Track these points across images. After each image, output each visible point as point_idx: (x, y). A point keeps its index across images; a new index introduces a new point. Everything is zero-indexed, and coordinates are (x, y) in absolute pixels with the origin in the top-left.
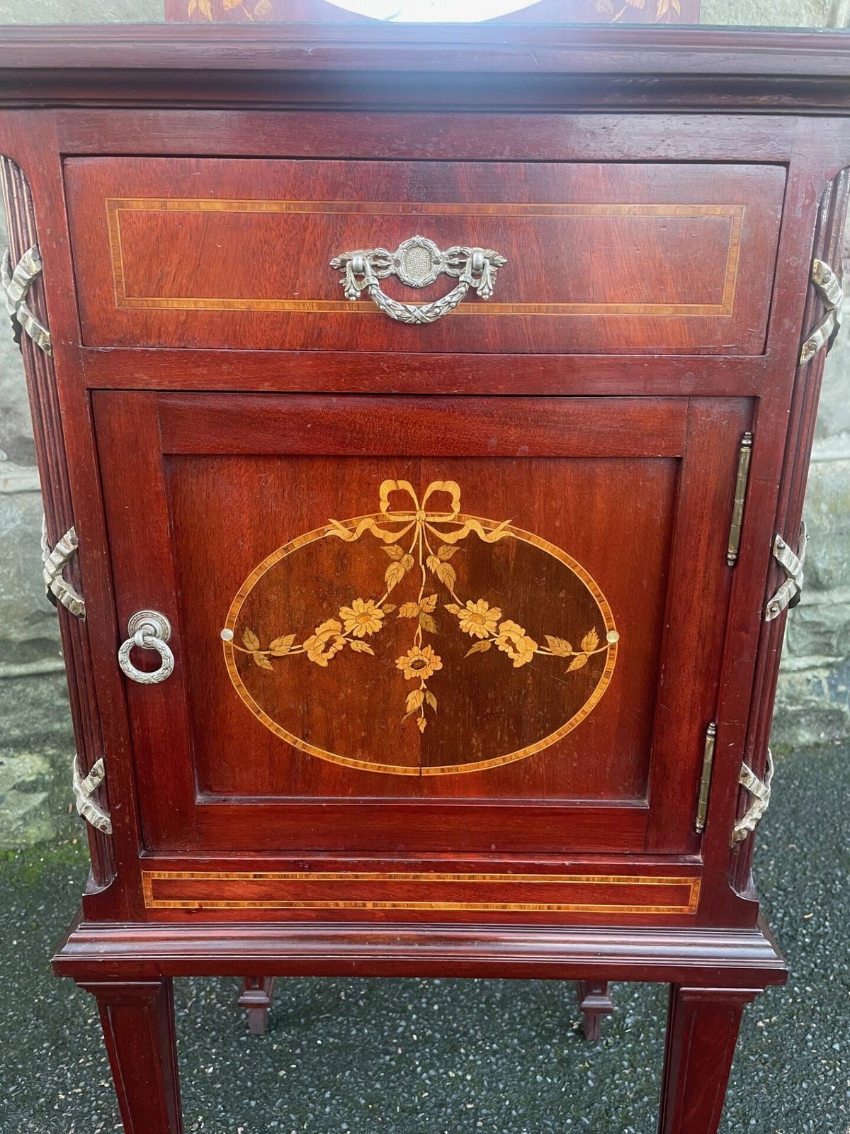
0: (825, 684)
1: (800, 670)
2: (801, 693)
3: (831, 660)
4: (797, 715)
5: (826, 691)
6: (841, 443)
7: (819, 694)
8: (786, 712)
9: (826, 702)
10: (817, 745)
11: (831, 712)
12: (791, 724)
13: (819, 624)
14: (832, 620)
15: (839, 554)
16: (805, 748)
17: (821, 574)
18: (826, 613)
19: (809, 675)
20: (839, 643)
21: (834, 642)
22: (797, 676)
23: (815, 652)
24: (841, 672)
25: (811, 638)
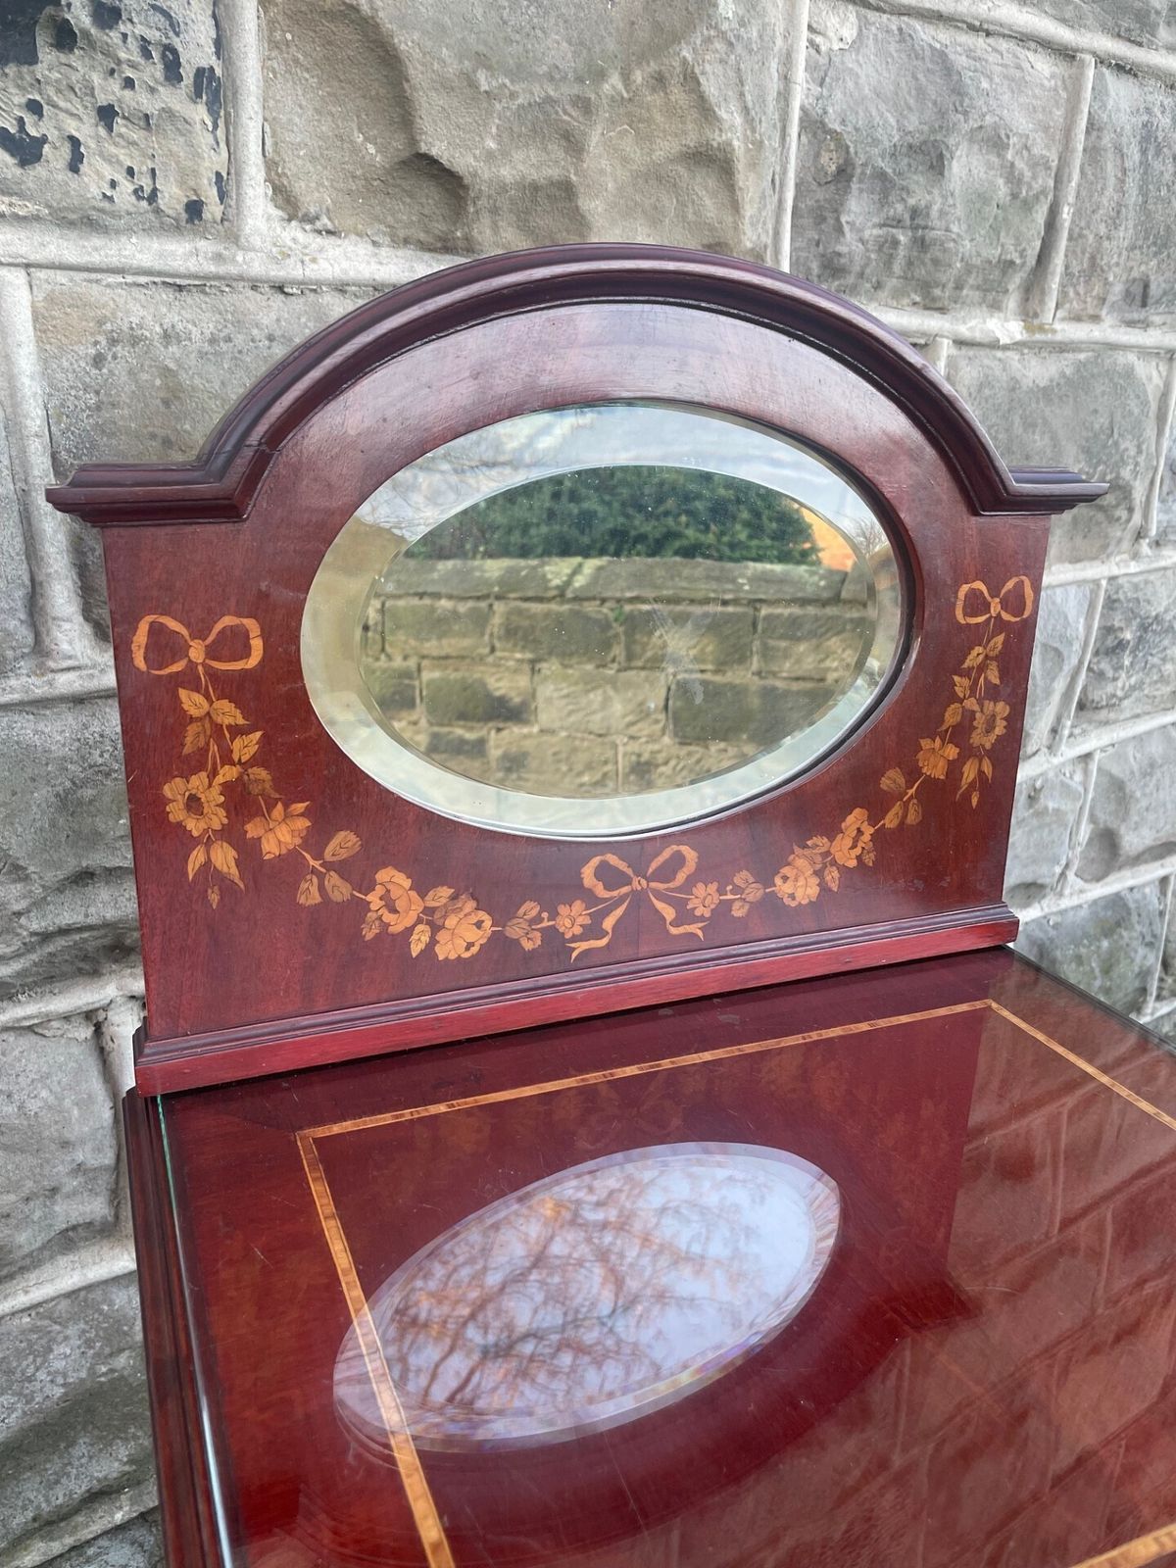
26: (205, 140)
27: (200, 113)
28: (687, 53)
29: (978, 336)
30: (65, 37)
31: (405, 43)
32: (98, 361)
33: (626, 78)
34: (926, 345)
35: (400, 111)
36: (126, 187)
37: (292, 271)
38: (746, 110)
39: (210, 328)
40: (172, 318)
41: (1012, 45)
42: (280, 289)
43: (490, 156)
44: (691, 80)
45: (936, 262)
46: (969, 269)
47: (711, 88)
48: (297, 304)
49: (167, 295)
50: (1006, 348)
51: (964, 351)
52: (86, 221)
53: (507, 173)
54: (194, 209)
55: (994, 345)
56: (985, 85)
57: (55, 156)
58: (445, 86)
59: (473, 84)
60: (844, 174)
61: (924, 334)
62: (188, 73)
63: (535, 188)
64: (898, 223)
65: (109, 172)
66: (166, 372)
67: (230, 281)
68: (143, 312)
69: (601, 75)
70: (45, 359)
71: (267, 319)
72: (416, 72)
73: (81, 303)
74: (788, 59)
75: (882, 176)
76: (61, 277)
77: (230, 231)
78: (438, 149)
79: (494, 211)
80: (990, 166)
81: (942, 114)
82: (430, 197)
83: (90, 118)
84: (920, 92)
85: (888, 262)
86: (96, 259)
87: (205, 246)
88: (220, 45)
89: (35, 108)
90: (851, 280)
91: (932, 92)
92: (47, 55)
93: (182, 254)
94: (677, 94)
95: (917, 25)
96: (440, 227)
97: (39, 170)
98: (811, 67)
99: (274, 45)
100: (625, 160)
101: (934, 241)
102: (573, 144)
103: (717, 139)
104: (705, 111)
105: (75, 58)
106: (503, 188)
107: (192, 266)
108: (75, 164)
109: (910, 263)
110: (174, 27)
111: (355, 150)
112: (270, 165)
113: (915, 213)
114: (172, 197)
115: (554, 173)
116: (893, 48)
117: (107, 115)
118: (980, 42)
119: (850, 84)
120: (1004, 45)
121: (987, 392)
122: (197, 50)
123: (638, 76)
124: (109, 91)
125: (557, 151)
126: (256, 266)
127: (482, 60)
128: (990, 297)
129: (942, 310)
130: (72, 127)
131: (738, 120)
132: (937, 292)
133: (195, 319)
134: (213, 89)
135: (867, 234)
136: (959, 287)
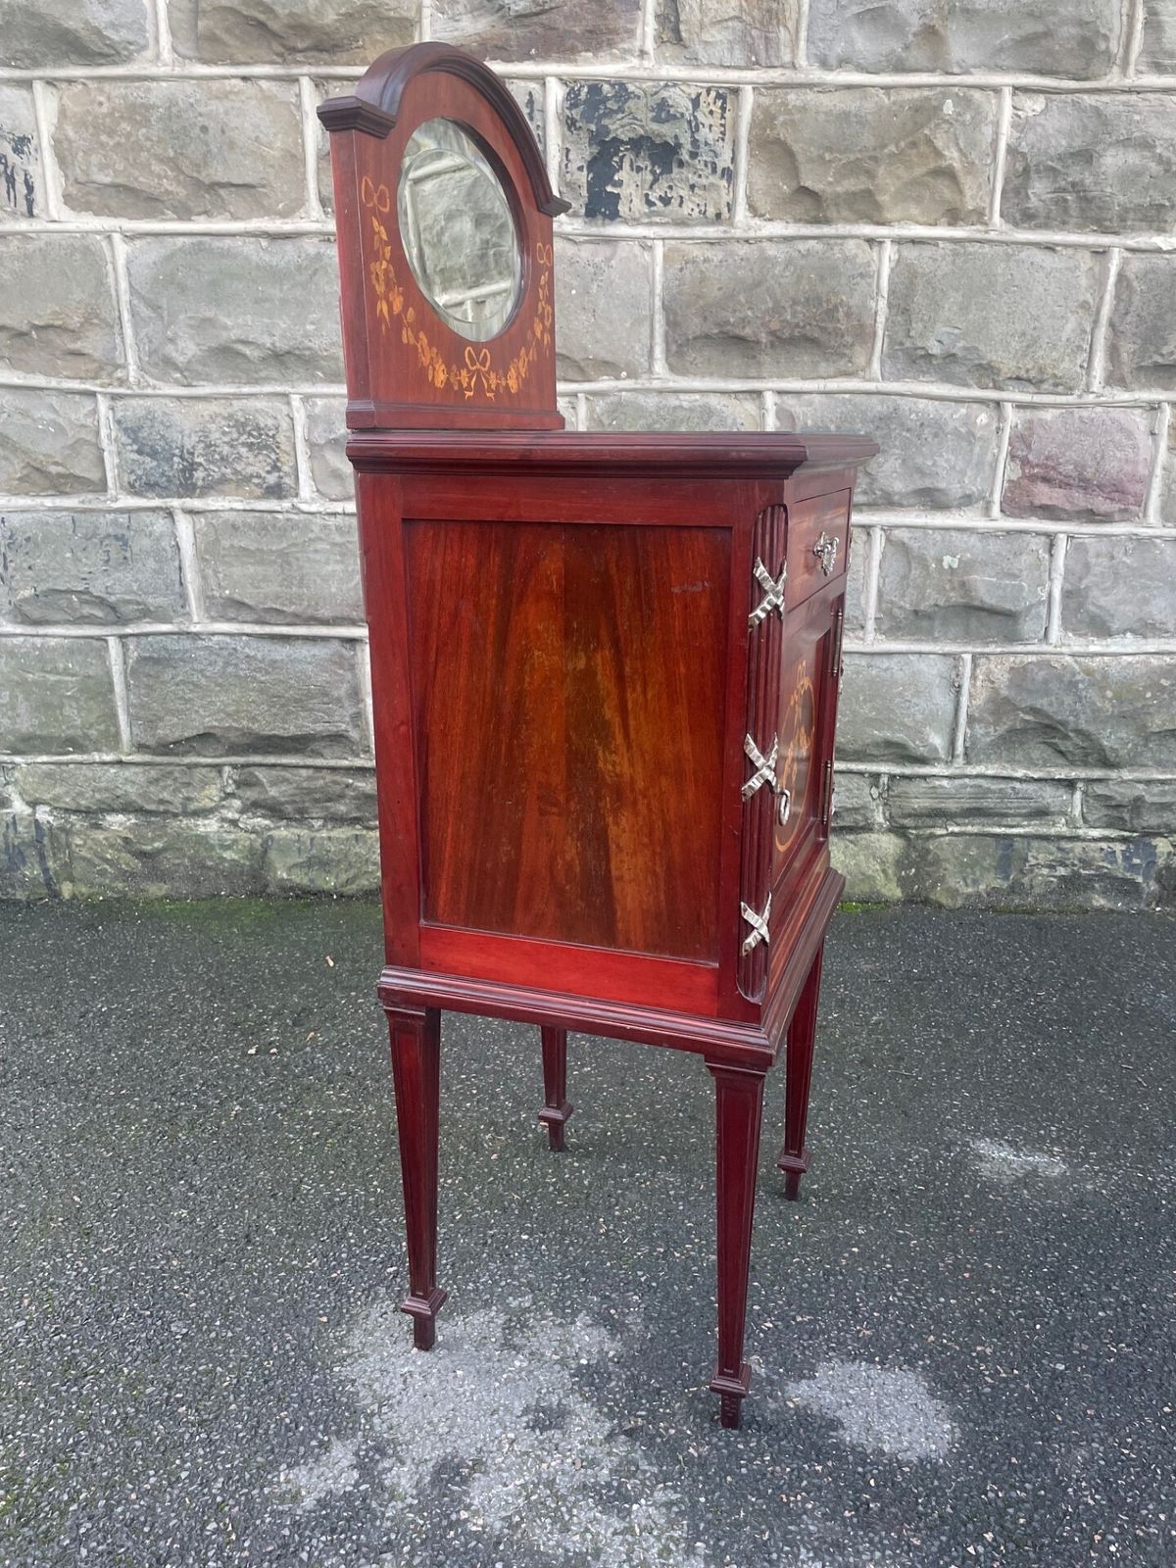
0: (1119, 856)
1: (1095, 840)
2: (1094, 859)
3: (1126, 834)
4: (1090, 879)
5: (1120, 861)
6: (1126, 641)
7: (1111, 863)
8: (1080, 875)
9: (1119, 870)
10: (1112, 911)
11: (1125, 881)
12: (1086, 888)
13: (1109, 798)
14: (1121, 794)
15: (1124, 735)
16: (1100, 910)
17: (1108, 753)
18: (1117, 788)
19: (1104, 845)
20: (1132, 818)
21: (1127, 817)
22: (1093, 845)
23: (1109, 826)
24: (1137, 847)
25: (1104, 811)
26: (724, 192)
27: (724, 183)
28: (927, 132)
29: (1143, 246)
30: (681, 164)
31: (796, 148)
32: (681, 270)
33: (897, 147)
34: (1104, 252)
35: (794, 171)
36: (697, 210)
37: (752, 234)
38: (960, 150)
39: (720, 257)
40: (709, 254)
41: (1158, 95)
42: (747, 241)
43: (830, 183)
44: (929, 142)
45: (1099, 208)
46: (1126, 210)
47: (939, 144)
48: (754, 247)
49: (707, 246)
50: (1169, 252)
51: (1138, 255)
52: (682, 223)
53: (839, 189)
54: (718, 216)
55: (1159, 251)
56: (1137, 117)
57: (675, 202)
58: (811, 160)
59: (822, 157)
60: (1026, 170)
61: (1100, 246)
62: (719, 170)
63: (854, 194)
64: (1064, 190)
65: (691, 206)
66: (702, 272)
67: (729, 239)
68: (697, 252)
69: (885, 146)
70: (665, 269)
71: (741, 253)
72: (800, 158)
73: (678, 250)
74: (997, 124)
75: (1053, 169)
76: (673, 242)
77: (730, 222)
78: (808, 184)
79: (837, 205)
80: (1143, 157)
81: (1095, 136)
82: (808, 202)
83: (687, 188)
84: (1085, 127)
85: (1066, 210)
86: (684, 235)
87: (722, 228)
88: (733, 160)
89: (671, 188)
90: (1041, 220)
91: (1091, 126)
92: (675, 170)
93: (712, 232)
94: (923, 148)
95: (1085, 97)
96: (813, 213)
97: (670, 207)
98: (1014, 126)
99: (752, 156)
100: (899, 178)
101: (1094, 198)
102: (871, 175)
103: (944, 164)
104: (938, 154)
105: (684, 170)
106: (838, 195)
107: (716, 235)
108: (680, 205)
109: (1082, 210)
110: (716, 155)
111: (780, 188)
112: (748, 197)
113: (1074, 184)
114: (711, 211)
115: (862, 187)
116: (1069, 110)
117: (692, 187)
118: (1134, 97)
119: (1039, 129)
120: (1150, 96)
121: (1151, 276)
122: (724, 161)
123: (902, 144)
124: (693, 179)
125: (863, 178)
126: (738, 233)
127: (830, 150)
128: (1155, 225)
129: (1115, 233)
130: (682, 193)
131: (956, 154)
132: (1107, 223)
133: (716, 254)
134: (729, 175)
135: (1044, 197)
136: (1123, 220)
